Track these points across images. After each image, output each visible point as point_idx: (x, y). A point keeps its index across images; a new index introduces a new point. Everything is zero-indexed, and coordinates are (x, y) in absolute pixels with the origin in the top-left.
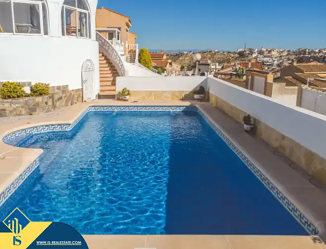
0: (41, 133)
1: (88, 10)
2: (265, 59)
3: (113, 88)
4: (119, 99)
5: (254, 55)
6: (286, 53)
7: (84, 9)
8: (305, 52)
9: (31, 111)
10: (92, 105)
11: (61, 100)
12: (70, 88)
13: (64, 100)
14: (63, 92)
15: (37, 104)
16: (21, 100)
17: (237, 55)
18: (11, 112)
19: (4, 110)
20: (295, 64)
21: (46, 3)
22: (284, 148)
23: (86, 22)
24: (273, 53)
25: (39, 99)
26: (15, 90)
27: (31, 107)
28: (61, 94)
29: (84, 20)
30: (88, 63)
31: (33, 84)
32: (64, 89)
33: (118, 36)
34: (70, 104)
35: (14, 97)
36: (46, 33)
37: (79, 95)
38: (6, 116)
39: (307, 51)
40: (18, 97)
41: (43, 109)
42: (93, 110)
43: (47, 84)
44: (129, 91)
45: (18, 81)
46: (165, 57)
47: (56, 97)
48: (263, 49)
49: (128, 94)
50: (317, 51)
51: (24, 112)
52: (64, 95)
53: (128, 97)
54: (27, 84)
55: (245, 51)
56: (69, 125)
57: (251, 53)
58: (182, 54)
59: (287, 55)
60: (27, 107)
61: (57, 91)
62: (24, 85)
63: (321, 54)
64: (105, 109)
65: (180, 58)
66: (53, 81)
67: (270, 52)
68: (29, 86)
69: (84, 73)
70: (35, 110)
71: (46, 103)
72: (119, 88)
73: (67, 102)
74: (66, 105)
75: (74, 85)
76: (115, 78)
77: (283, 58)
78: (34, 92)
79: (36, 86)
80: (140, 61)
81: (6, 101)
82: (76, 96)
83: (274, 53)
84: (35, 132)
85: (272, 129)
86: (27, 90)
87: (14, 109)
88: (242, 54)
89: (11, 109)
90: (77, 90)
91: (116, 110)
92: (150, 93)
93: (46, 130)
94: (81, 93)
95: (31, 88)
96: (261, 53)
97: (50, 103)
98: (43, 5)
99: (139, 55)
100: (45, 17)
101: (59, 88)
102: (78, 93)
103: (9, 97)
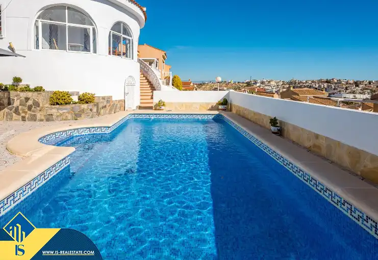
0: (81, 135)
1: (131, 37)
2: (266, 87)
3: (151, 101)
4: (155, 110)
5: (258, 85)
6: (282, 83)
7: (128, 36)
8: (296, 82)
9: (77, 116)
10: (133, 112)
11: (106, 109)
12: (114, 99)
13: (108, 108)
14: (108, 101)
15: (83, 111)
16: (68, 106)
17: (245, 85)
18: (57, 116)
19: (52, 115)
20: (292, 89)
21: (96, 28)
22: (319, 147)
23: (130, 47)
24: (271, 83)
25: (85, 106)
26: (63, 98)
27: (76, 113)
28: (105, 103)
29: (128, 45)
30: (130, 79)
31: (81, 93)
32: (108, 99)
33: (157, 64)
34: (113, 112)
35: (61, 104)
36: (95, 52)
37: (122, 105)
38: (53, 120)
39: (297, 81)
40: (66, 104)
41: (88, 116)
42: (133, 117)
43: (93, 94)
44: (164, 103)
45: (67, 91)
46: (192, 84)
47: (101, 106)
48: (264, 80)
49: (164, 105)
50: (304, 82)
51: (69, 117)
52: (108, 104)
53: (163, 107)
54: (75, 94)
55: (251, 81)
56: (109, 127)
57: (256, 83)
58: (204, 84)
59: (282, 85)
60: (73, 113)
61: (101, 100)
62: (73, 94)
63: (307, 84)
64: (144, 117)
65: (203, 87)
66: (99, 92)
67: (269, 82)
68: (77, 95)
69: (126, 87)
70: (80, 116)
71: (91, 110)
72: (156, 100)
73: (111, 110)
74: (110, 113)
75: (117, 96)
76: (152, 92)
77: (280, 87)
78: (81, 101)
79: (84, 96)
80: (173, 85)
81: (53, 107)
82: (119, 106)
83: (273, 83)
84: (76, 134)
85: (302, 129)
86: (75, 99)
87: (61, 115)
88: (248, 84)
89: (58, 114)
90: (119, 101)
91: (153, 118)
92: (182, 104)
93: (87, 132)
94: (123, 103)
95: (79, 97)
96: (262, 83)
97: (95, 110)
98: (94, 30)
99: (173, 80)
100: (94, 40)
101: (103, 98)
102: (120, 103)
103: (57, 104)
